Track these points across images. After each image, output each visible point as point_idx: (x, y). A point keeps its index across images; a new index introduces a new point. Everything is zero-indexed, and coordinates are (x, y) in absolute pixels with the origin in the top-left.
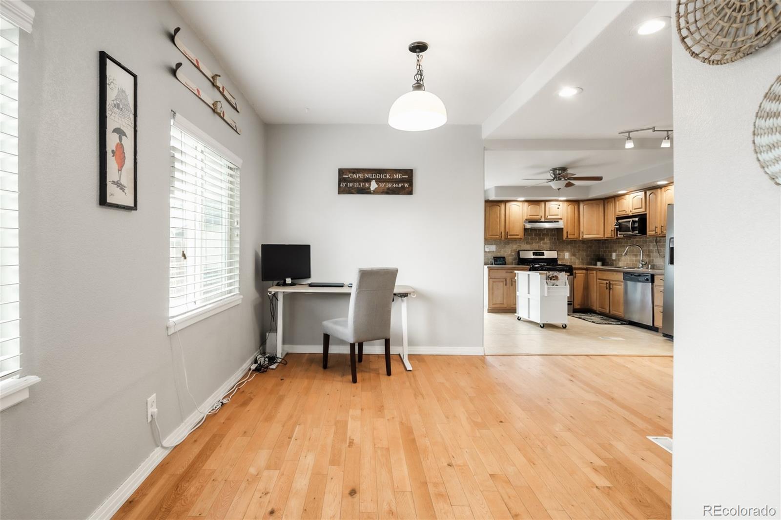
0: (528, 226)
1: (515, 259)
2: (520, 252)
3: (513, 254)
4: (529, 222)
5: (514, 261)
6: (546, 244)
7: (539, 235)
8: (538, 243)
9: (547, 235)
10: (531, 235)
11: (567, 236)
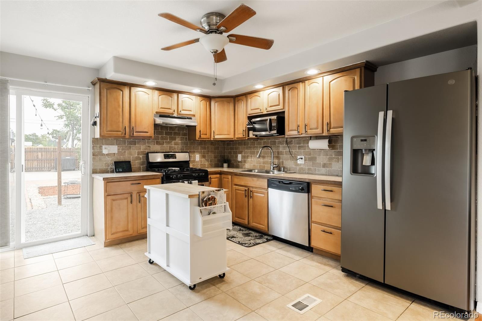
0: (159, 121)
1: (142, 164)
2: (149, 154)
3: (141, 156)
4: (161, 116)
5: (142, 166)
6: (178, 145)
7: (170, 134)
8: (169, 143)
9: (179, 134)
10: (161, 133)
11: (200, 136)
